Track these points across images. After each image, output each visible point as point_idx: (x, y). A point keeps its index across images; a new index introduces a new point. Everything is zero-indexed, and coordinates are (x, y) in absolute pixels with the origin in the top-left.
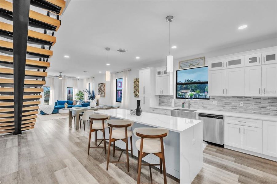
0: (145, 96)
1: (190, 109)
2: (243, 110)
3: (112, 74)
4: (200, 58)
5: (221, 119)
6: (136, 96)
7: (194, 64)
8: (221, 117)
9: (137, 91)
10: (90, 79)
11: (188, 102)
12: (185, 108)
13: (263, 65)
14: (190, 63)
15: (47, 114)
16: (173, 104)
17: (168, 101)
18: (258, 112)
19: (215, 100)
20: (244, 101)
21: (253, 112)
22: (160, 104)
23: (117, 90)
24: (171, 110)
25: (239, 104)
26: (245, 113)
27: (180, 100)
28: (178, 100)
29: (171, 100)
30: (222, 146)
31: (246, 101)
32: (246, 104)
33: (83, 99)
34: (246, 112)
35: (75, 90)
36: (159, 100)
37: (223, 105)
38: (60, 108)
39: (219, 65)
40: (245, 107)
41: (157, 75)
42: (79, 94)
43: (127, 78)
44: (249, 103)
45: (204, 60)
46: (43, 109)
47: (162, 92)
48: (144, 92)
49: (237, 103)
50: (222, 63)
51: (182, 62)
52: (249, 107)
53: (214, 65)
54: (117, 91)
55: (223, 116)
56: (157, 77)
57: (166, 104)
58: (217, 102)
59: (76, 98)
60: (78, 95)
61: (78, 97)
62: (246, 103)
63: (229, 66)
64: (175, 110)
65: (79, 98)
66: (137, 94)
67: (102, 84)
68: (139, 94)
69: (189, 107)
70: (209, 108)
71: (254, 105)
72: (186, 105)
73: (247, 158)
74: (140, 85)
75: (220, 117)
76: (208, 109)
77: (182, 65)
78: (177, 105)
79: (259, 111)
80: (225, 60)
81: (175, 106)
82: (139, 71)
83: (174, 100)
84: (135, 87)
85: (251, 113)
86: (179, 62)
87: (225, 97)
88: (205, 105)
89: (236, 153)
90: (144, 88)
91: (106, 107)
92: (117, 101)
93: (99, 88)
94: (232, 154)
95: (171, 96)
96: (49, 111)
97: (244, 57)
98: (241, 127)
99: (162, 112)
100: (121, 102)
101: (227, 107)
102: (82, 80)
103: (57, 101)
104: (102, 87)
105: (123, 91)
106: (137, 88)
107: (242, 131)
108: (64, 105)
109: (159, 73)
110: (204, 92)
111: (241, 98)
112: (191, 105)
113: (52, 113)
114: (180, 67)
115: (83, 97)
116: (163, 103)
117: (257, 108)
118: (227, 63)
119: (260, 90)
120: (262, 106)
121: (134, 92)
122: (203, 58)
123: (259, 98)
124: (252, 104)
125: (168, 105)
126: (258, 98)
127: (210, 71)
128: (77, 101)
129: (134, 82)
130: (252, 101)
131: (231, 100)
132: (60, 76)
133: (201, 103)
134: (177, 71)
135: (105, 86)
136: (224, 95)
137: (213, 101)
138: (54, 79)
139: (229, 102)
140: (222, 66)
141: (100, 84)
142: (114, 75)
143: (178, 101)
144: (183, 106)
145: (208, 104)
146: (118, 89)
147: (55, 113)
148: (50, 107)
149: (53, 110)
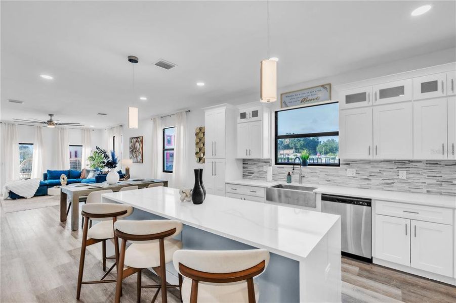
0: (217, 161)
1: (303, 185)
2: (406, 186)
3: (155, 119)
4: (322, 86)
5: (368, 205)
6: (200, 159)
7: (310, 98)
8: (368, 202)
9: (202, 151)
10: (115, 129)
11: (298, 171)
12: (293, 184)
13: (449, 96)
14: (302, 95)
15: (23, 198)
16: (270, 176)
17: (261, 169)
18: (435, 190)
19: (351, 167)
20: (408, 169)
21: (425, 190)
22: (244, 176)
23: (164, 150)
24: (267, 188)
25: (398, 175)
26: (410, 192)
27: (283, 168)
28: (279, 168)
29: (265, 168)
30: (369, 261)
31: (410, 169)
32: (411, 176)
34: (413, 190)
35: (87, 149)
36: (244, 168)
37: (366, 177)
38: (52, 185)
39: (361, 97)
40: (409, 181)
41: (239, 120)
42: (94, 157)
43: (182, 128)
44: (417, 174)
45: (328, 90)
46: (14, 187)
47: (248, 152)
48: (214, 153)
49: (394, 174)
50: (367, 94)
51: (287, 95)
52: (418, 181)
53: (350, 99)
54: (166, 152)
55: (371, 200)
56: (239, 123)
57: (257, 175)
58: (354, 170)
59: (88, 165)
60: (92, 158)
61: (93, 163)
62: (413, 173)
63: (381, 99)
64: (274, 187)
65: (94, 165)
66: (202, 156)
68: (204, 157)
69: (301, 181)
70: (340, 183)
71: (428, 176)
72: (295, 177)
73: (424, 288)
74: (208, 140)
75: (365, 202)
76: (337, 185)
77: (287, 100)
78: (277, 177)
79: (438, 189)
80: (372, 87)
81: (274, 180)
82: (204, 113)
83: (271, 167)
84: (197, 144)
85: (422, 193)
86: (281, 95)
87: (369, 162)
88: (330, 178)
89: (399, 275)
90: (214, 145)
91: (140, 183)
92: (165, 170)
93: (132, 147)
94: (391, 278)
95: (265, 161)
96: (27, 190)
97: (412, 81)
98: (408, 222)
99: (248, 192)
100: (172, 172)
101: (374, 181)
102: (100, 131)
103: (48, 170)
104: (137, 144)
105: (175, 152)
106: (202, 144)
107: (411, 231)
108: (60, 179)
109: (243, 116)
110: (315, 153)
111: (402, 164)
112: (304, 177)
113: (35, 196)
114: (283, 105)
116: (251, 173)
117: (435, 182)
118: (376, 94)
119: (443, 147)
120: (444, 179)
121: (197, 153)
122: (328, 87)
123: (437, 164)
124: (424, 174)
125: (261, 178)
126: (435, 163)
127: (342, 110)
128: (88, 172)
129: (196, 135)
130: (424, 169)
131: (382, 167)
132: (50, 122)
133: (325, 173)
134: (276, 113)
135: (142, 141)
136: (370, 158)
137: (346, 170)
138: (42, 129)
139: (378, 171)
140: (365, 100)
142: (159, 121)
143: (280, 170)
144: (289, 180)
145: (338, 176)
146: (165, 148)
147: (41, 194)
148: (31, 183)
149: (37, 190)
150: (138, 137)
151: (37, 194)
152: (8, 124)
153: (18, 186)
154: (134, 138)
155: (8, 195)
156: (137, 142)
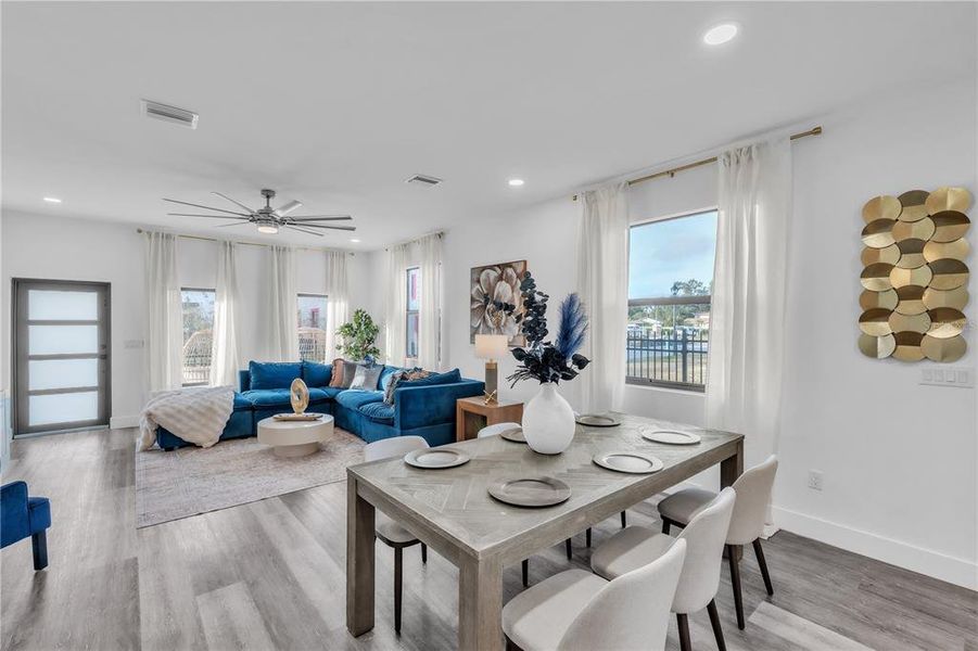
6: (901, 341)
10: (417, 250)
15: (191, 446)
33: (376, 352)
35: (337, 304)
38: (267, 410)
42: (355, 326)
46: (171, 416)
59: (339, 348)
60: (348, 330)
61: (355, 341)
65: (356, 349)
66: (921, 328)
67: (503, 266)
93: (481, 295)
96: (204, 425)
102: (368, 256)
103: (252, 363)
104: (503, 287)
108: (288, 390)
113: (223, 439)
115: (377, 345)
121: (874, 314)
132: (266, 216)
135: (524, 275)
141: (484, 268)
147: (237, 435)
148: (212, 403)
149: (228, 423)
150: (509, 265)
151: (227, 436)
152: (157, 234)
153: (179, 411)
154: (491, 267)
155: (152, 436)
156: (500, 278)
